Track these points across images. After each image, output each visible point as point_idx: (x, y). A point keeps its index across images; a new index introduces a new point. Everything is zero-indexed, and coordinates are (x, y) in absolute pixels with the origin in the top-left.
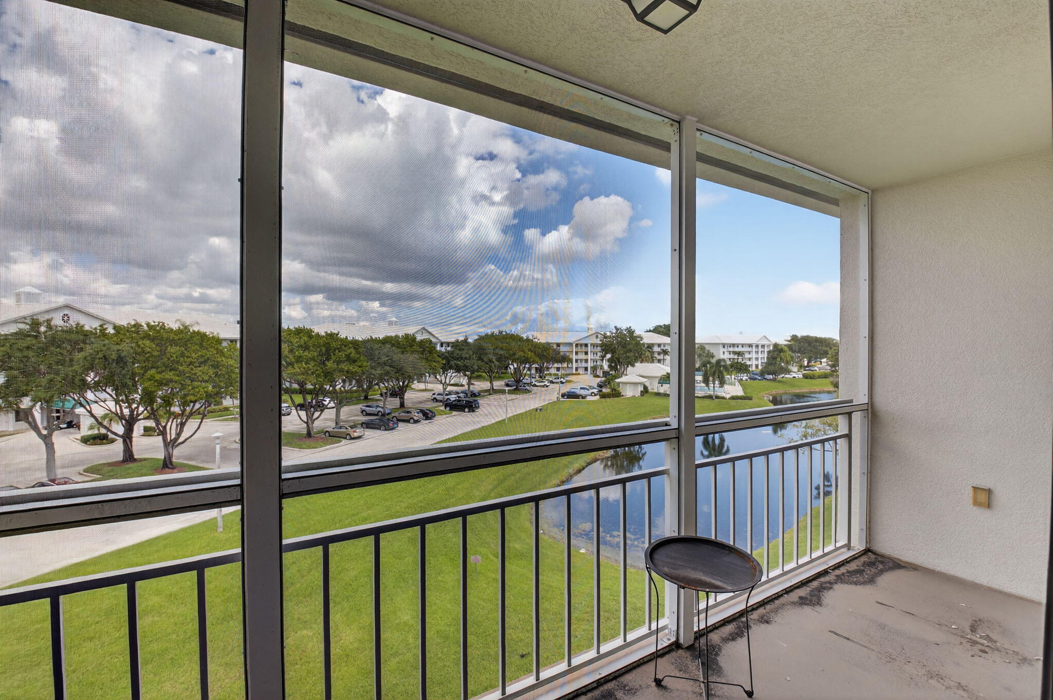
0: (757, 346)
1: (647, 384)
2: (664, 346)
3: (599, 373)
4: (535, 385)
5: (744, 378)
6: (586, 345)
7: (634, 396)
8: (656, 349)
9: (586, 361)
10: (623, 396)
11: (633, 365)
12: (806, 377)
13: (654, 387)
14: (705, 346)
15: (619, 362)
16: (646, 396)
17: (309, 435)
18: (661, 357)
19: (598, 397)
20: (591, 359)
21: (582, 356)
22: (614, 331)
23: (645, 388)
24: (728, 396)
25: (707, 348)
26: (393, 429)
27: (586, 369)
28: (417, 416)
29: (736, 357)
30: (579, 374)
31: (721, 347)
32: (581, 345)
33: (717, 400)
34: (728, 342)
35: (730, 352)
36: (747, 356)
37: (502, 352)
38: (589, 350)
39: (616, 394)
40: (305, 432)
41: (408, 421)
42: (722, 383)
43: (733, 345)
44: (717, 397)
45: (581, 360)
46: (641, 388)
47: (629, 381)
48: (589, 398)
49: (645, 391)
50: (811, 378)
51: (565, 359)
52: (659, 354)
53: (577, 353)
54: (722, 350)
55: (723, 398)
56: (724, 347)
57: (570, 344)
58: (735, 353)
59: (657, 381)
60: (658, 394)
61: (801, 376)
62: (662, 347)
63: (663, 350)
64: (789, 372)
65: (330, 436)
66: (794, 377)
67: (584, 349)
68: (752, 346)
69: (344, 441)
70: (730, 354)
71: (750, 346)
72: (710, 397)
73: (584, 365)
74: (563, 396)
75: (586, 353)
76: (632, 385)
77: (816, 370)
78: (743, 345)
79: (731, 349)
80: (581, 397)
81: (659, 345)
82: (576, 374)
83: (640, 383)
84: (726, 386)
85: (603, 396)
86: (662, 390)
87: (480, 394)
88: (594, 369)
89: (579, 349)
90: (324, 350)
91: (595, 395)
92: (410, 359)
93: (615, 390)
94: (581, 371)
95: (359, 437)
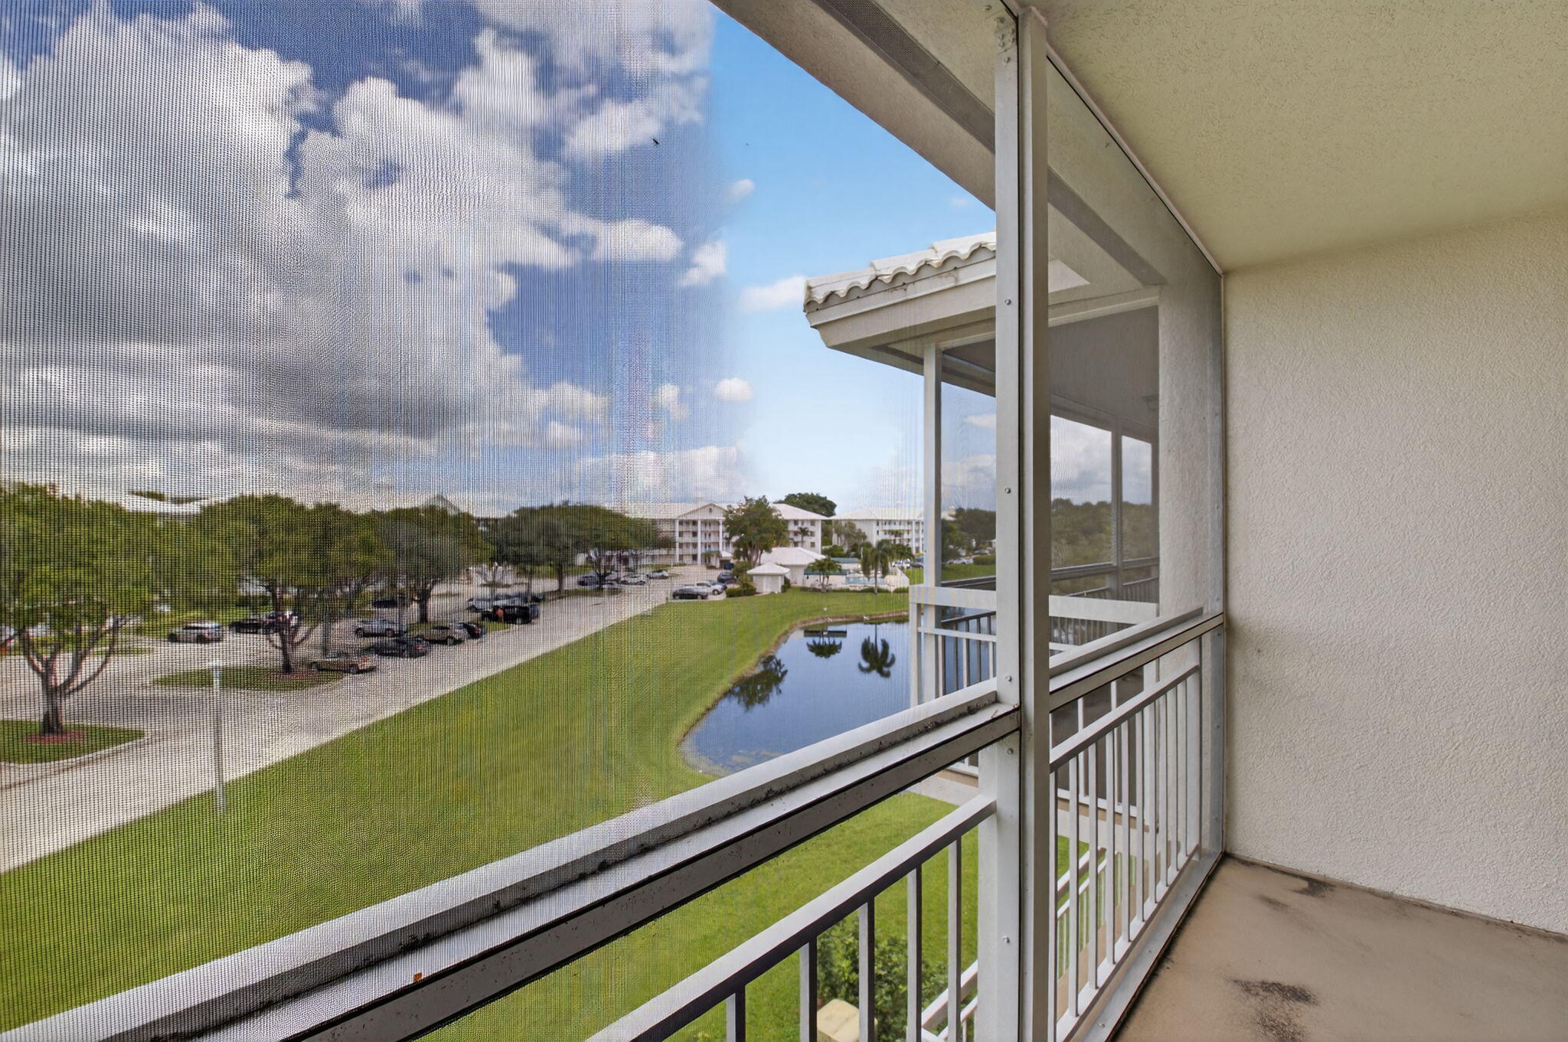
0: (918, 523)
1: (788, 576)
2: (803, 524)
3: (715, 562)
4: (625, 582)
5: (906, 566)
6: (695, 523)
7: (773, 593)
8: (792, 527)
9: (695, 545)
10: (759, 593)
11: (769, 551)
12: (977, 562)
13: (799, 580)
14: (855, 523)
15: (751, 545)
16: (789, 592)
17: (287, 668)
18: (798, 538)
19: (723, 597)
20: (702, 543)
21: (688, 538)
22: (744, 502)
23: (787, 581)
24: (892, 589)
25: (858, 526)
26: (423, 654)
27: (695, 557)
28: (460, 633)
29: (893, 537)
30: (684, 565)
31: (875, 524)
32: (688, 522)
33: (879, 595)
34: (884, 518)
35: (885, 531)
36: (906, 536)
37: (582, 533)
38: (699, 530)
39: (748, 591)
40: (280, 663)
41: (443, 642)
42: (885, 572)
43: (890, 522)
44: (880, 591)
45: (687, 544)
46: (781, 582)
47: (766, 572)
48: (711, 598)
49: (787, 585)
50: (983, 564)
51: (668, 544)
52: (796, 534)
53: (681, 534)
54: (875, 528)
55: (887, 591)
56: (878, 524)
57: (673, 521)
58: (892, 532)
59: (802, 571)
60: (804, 589)
61: (971, 561)
62: (800, 525)
63: (801, 529)
64: (958, 556)
65: (319, 670)
66: (964, 563)
67: (691, 528)
68: (911, 523)
69: (348, 678)
70: (885, 534)
71: (909, 522)
72: (871, 590)
73: (691, 551)
74: (675, 595)
75: (695, 534)
76: (770, 578)
77: (986, 554)
78: (900, 522)
79: (887, 527)
80: (699, 597)
81: (796, 522)
82: (681, 565)
83: (781, 575)
84: (888, 577)
85: (731, 594)
86: (808, 584)
87: (544, 599)
88: (707, 557)
89: (684, 528)
90: (320, 532)
91: (719, 593)
92: (445, 544)
93: (748, 586)
94: (688, 560)
95: (372, 670)
